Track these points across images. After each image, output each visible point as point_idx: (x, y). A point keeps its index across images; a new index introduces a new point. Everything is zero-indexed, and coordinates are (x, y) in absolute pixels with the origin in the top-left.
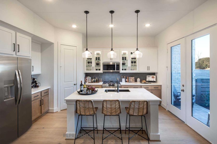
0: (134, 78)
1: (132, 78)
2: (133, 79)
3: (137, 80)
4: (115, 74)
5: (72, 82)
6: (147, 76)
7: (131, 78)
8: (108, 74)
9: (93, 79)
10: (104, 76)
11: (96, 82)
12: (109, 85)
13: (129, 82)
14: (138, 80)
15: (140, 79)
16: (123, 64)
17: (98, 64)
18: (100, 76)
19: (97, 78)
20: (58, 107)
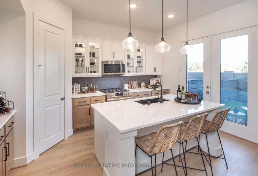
0: (137, 82)
1: (135, 82)
2: (136, 84)
3: (141, 84)
4: (115, 78)
5: (58, 94)
6: (150, 79)
7: (133, 82)
8: (105, 78)
9: (86, 87)
10: (100, 81)
11: (90, 92)
12: (116, 94)
13: (131, 88)
14: (143, 84)
15: (144, 84)
16: (128, 64)
17: (92, 64)
18: (93, 81)
19: (91, 85)
20: (34, 151)
